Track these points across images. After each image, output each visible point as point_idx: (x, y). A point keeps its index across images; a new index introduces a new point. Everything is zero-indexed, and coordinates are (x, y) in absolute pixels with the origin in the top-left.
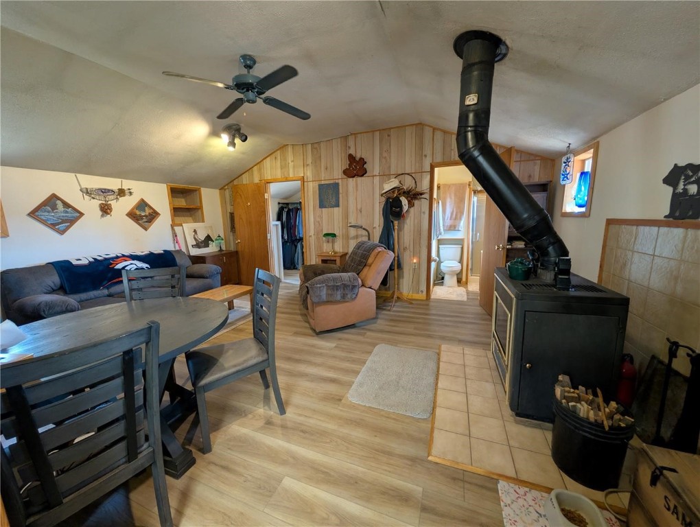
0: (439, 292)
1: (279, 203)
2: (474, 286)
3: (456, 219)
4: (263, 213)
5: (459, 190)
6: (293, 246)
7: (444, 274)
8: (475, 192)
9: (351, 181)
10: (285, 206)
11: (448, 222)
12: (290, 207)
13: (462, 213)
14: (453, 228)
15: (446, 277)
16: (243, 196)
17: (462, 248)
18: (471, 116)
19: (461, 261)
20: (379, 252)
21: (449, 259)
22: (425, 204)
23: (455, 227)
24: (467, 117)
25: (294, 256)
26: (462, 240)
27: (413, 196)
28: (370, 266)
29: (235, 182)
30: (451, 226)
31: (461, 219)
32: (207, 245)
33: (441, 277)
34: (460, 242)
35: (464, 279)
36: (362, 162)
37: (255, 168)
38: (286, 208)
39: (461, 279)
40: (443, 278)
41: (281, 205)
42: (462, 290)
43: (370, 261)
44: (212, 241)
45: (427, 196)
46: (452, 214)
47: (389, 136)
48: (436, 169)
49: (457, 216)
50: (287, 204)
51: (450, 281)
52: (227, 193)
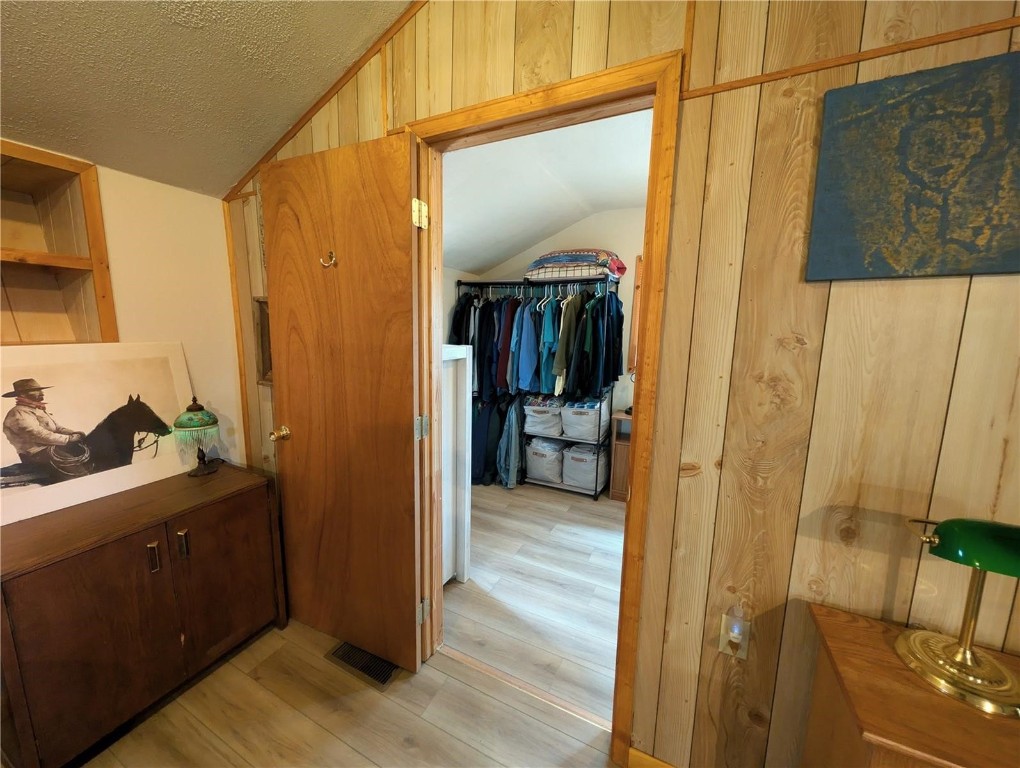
1: (459, 283)
4: (401, 305)
6: (496, 418)
10: (473, 291)
12: (492, 295)
16: (306, 222)
25: (496, 446)
29: (283, 155)
32: (120, 455)
37: (372, 68)
38: (477, 297)
41: (464, 289)
44: (161, 428)
50: (482, 286)
52: (253, 210)
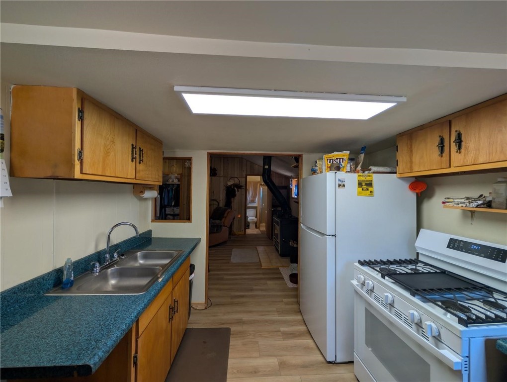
0: (249, 231)
5: (255, 184)
8: (261, 185)
11: (251, 199)
13: (257, 195)
14: (253, 201)
15: (250, 224)
17: (257, 211)
19: (256, 217)
20: (229, 212)
21: (251, 216)
22: (243, 190)
24: (265, 172)
26: (256, 207)
28: (226, 217)
30: (252, 201)
31: (256, 198)
33: (247, 225)
34: (255, 208)
36: (215, 169)
39: (257, 225)
40: (249, 226)
42: (257, 230)
43: (225, 215)
45: (244, 187)
46: (252, 195)
47: (228, 160)
48: (248, 177)
49: (254, 196)
51: (252, 226)
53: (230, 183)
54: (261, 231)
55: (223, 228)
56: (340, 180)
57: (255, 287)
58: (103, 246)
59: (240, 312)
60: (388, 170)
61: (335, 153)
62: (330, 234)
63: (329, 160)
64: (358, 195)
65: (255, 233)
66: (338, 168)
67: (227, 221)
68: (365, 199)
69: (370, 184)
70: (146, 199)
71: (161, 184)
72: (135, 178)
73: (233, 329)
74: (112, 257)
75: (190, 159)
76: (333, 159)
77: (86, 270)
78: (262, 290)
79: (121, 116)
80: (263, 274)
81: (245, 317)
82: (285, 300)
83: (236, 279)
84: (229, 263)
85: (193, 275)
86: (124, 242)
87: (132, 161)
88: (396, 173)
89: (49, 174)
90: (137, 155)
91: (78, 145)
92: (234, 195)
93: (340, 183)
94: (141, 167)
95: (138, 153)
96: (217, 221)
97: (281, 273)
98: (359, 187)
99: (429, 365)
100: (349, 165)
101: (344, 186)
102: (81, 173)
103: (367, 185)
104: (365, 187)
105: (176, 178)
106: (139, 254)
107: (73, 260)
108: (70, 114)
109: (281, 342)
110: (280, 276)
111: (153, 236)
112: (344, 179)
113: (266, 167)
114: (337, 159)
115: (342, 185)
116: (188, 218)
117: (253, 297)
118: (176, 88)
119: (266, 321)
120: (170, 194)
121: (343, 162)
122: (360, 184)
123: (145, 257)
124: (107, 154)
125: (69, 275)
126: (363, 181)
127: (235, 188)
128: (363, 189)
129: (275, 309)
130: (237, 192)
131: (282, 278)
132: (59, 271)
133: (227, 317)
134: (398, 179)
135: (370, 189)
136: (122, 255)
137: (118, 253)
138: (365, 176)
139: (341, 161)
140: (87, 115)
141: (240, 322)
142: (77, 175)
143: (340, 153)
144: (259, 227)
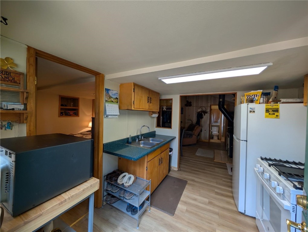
0: (212, 141)
2: (223, 140)
3: (217, 119)
7: (213, 136)
9: (187, 108)
11: (215, 120)
13: (219, 118)
15: (214, 137)
18: (221, 102)
19: (219, 132)
21: (215, 131)
22: (209, 115)
23: (217, 121)
24: (220, 103)
26: (219, 126)
27: (205, 112)
31: (219, 120)
33: (212, 137)
35: (220, 138)
36: (191, 103)
39: (219, 138)
40: (213, 137)
42: (219, 141)
43: (195, 129)
45: (209, 113)
46: (216, 118)
48: (212, 106)
53: (199, 110)
54: (221, 141)
55: (194, 136)
56: (251, 108)
57: (206, 169)
58: (139, 134)
59: (194, 177)
60: (298, 100)
61: (252, 92)
62: (242, 140)
63: (247, 96)
64: (265, 118)
65: (217, 142)
66: (252, 101)
67: (196, 132)
68: (272, 120)
69: (277, 110)
70: (154, 117)
71: (159, 111)
72: (149, 109)
73: (189, 182)
74: (141, 138)
75: (172, 99)
76: (250, 96)
77: (134, 140)
78: (210, 171)
79: (144, 87)
80: (214, 164)
81: (196, 179)
82: (223, 179)
83: (197, 163)
84: (194, 155)
85: (171, 153)
86: (146, 133)
87: (148, 103)
88: (302, 102)
89: (127, 109)
90: (149, 100)
91: (133, 100)
92: (202, 118)
93: (251, 110)
94: (151, 105)
95: (150, 100)
96: (190, 132)
97: (226, 166)
98: (266, 113)
99: (281, 211)
100: (262, 99)
101: (254, 112)
102: (134, 108)
103: (273, 111)
104: (272, 112)
105: (165, 108)
106: (150, 139)
107: (132, 136)
108: (132, 90)
109: (213, 195)
110: (226, 168)
111: (156, 134)
112: (255, 108)
113: (221, 100)
114: (253, 95)
115: (252, 111)
116: (170, 127)
117: (203, 172)
118: (159, 79)
119: (208, 185)
120: (167, 116)
121: (256, 97)
122: (267, 111)
123: (152, 140)
124: (140, 101)
125: (130, 140)
126: (270, 108)
127: (203, 113)
128: (269, 114)
129: (215, 181)
130: (203, 116)
131: (227, 169)
132: (128, 138)
133: (187, 177)
134: (305, 107)
135: (276, 114)
136: (145, 138)
137: (143, 137)
138: (272, 106)
139: (255, 97)
140: (135, 90)
141: (193, 180)
142: (133, 109)
143: (256, 91)
144: (221, 139)
